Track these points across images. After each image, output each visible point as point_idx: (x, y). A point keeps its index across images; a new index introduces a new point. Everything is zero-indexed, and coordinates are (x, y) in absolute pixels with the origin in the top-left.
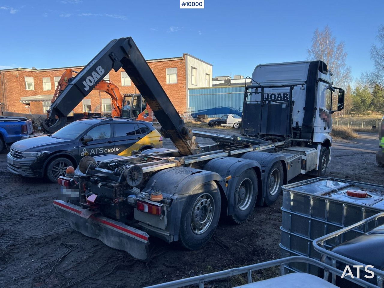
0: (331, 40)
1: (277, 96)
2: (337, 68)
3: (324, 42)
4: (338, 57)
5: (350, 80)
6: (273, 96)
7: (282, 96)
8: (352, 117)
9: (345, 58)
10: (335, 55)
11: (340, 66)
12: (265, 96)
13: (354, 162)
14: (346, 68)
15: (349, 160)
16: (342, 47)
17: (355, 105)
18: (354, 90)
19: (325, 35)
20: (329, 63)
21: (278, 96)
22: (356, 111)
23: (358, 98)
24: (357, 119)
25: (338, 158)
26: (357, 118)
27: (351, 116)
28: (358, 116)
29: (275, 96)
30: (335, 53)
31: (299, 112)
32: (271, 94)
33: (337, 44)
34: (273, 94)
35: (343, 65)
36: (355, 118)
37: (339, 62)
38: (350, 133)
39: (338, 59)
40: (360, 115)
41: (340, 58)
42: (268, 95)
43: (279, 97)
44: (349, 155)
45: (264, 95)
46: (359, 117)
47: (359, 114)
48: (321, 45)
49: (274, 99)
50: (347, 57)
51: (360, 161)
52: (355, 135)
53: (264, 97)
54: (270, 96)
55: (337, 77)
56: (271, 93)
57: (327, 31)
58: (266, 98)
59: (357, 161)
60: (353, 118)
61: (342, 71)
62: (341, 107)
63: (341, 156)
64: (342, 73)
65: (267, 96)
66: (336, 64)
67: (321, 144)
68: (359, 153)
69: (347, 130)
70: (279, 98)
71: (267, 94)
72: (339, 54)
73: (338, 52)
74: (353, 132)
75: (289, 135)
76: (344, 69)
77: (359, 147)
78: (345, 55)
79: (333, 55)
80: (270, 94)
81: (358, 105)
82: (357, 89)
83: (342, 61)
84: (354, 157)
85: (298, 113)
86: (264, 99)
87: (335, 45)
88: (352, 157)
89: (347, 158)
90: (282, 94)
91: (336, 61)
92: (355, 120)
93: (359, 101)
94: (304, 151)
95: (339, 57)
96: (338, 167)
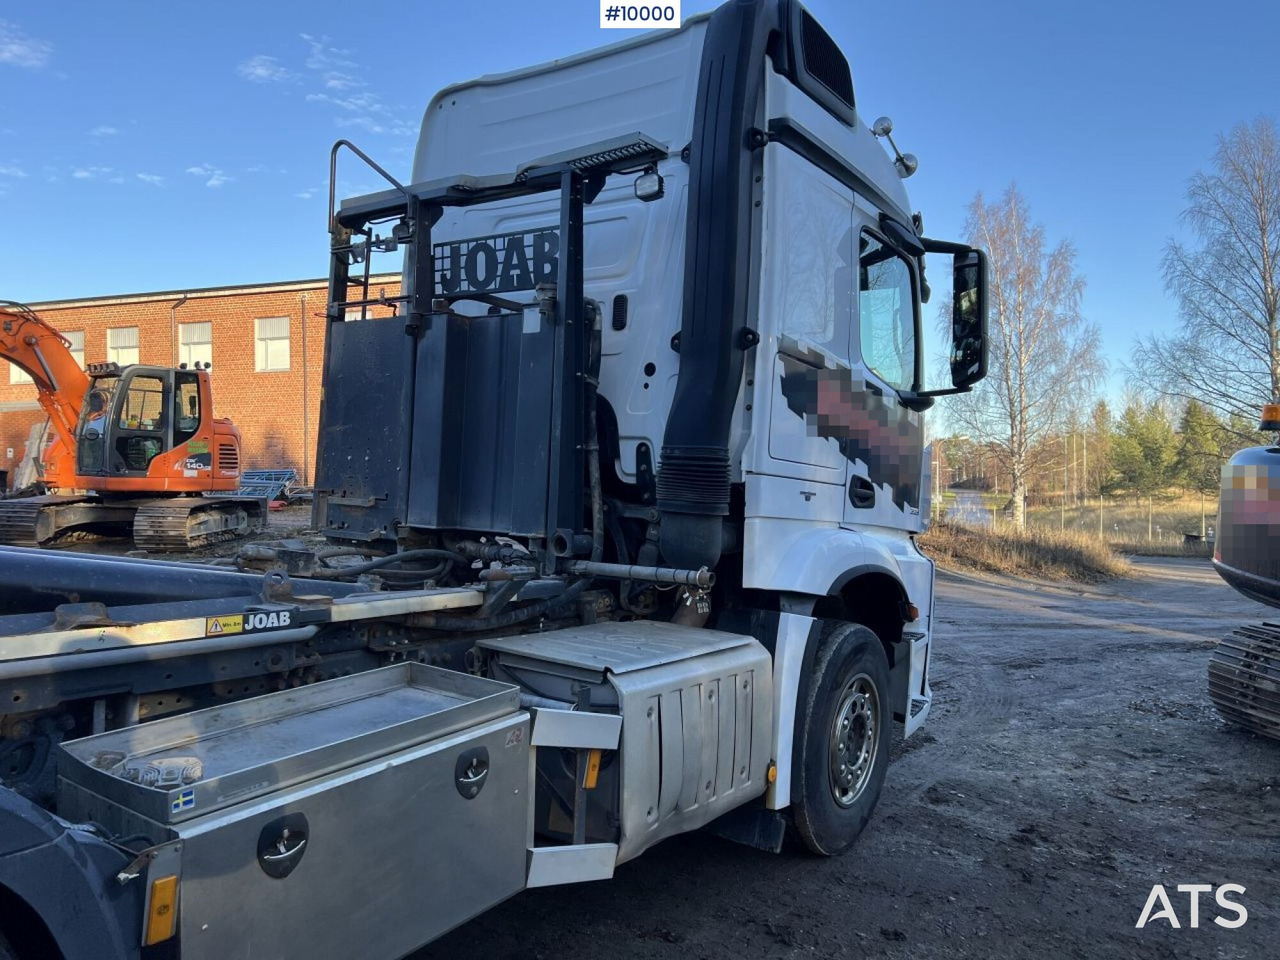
0: (1029, 235)
1: (501, 256)
2: (1052, 329)
3: (1005, 242)
4: (1053, 291)
5: (1099, 371)
6: (481, 257)
7: (529, 253)
8: (1117, 506)
9: (1078, 295)
10: (1045, 285)
11: (1063, 322)
12: (438, 265)
13: (1096, 702)
14: (1082, 329)
15: (1072, 688)
16: (1066, 259)
17: (1125, 467)
18: (1119, 420)
19: (1008, 218)
20: (1023, 313)
21: (508, 258)
22: (1129, 487)
23: (1134, 442)
24: (1133, 513)
25: (1018, 674)
26: (1134, 509)
27: (1112, 503)
28: (1135, 503)
29: (491, 253)
30: (1045, 277)
31: (650, 369)
32: (472, 244)
33: (1049, 247)
34: (481, 245)
35: (1073, 321)
36: (1127, 510)
37: (1059, 310)
38: (1100, 555)
39: (1053, 299)
40: (1141, 502)
41: (1063, 295)
42: (455, 255)
43: (515, 261)
44: (1075, 660)
45: (433, 259)
46: (1138, 506)
47: (1138, 498)
48: (995, 249)
49: (488, 281)
50: (1083, 292)
51: (1127, 696)
52: (1121, 564)
53: (433, 271)
54: (463, 260)
55: (1054, 360)
56: (468, 241)
57: (1013, 204)
58: (443, 276)
59: (1111, 694)
60: (1119, 511)
61: (1070, 341)
62: (975, 368)
63: (1039, 663)
64: (1071, 347)
65: (447, 263)
66: (1049, 315)
67: (810, 607)
68: (1126, 646)
69: (1087, 547)
70: (515, 272)
71: (447, 249)
72: (1056, 283)
73: (1054, 275)
74: (1110, 555)
75: (562, 532)
76: (1077, 333)
77: (1130, 616)
78: (1079, 285)
79: (1037, 287)
80: (464, 249)
81: (1135, 467)
82: (1130, 414)
83: (1070, 307)
84: (1103, 668)
85: (648, 380)
86: (433, 283)
87: (1043, 250)
88: (1090, 668)
89: (1063, 674)
90: (529, 239)
91: (1047, 306)
92: (1127, 517)
93: (1138, 452)
94: (601, 667)
95: (1058, 292)
96: (995, 739)
